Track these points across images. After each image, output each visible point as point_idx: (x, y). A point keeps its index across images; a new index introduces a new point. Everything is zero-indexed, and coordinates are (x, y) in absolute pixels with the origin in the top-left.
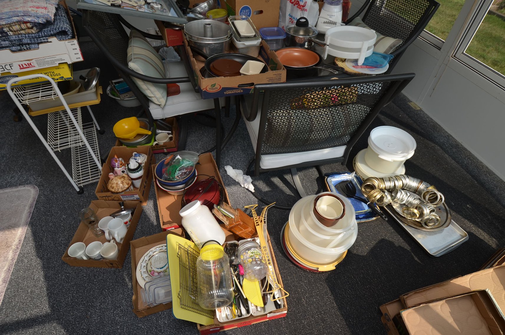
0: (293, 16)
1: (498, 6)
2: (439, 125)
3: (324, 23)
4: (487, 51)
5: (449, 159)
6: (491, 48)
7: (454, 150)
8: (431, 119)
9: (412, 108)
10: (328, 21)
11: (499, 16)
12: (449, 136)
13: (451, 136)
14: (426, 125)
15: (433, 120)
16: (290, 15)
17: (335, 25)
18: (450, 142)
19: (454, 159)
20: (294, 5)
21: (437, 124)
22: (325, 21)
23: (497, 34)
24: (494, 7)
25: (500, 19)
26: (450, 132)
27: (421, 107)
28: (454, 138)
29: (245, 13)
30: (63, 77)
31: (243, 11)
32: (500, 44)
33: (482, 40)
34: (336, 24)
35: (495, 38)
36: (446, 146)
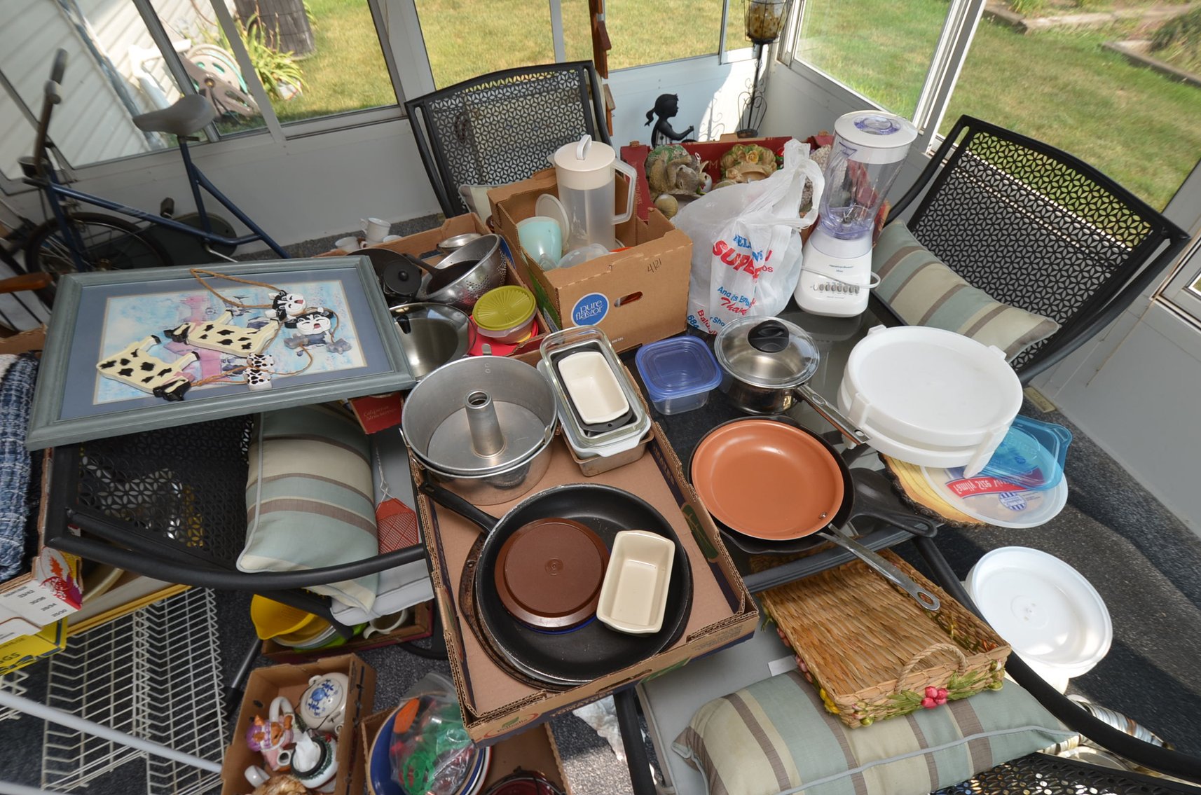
0: (733, 293)
1: (1150, 43)
2: (1115, 463)
3: (821, 288)
4: (1151, 171)
5: (1167, 587)
6: (1157, 162)
7: (1172, 550)
8: (1090, 441)
9: (1034, 408)
10: (831, 282)
11: (1158, 70)
12: (1149, 499)
13: (1154, 499)
14: (1081, 464)
15: (1095, 446)
16: (721, 290)
17: (854, 294)
18: (1157, 522)
19: (1178, 583)
20: (736, 268)
21: (1110, 459)
22: (825, 284)
23: (1162, 118)
24: (1141, 45)
25: (1161, 77)
26: (1149, 485)
27: (1056, 404)
28: (1162, 507)
29: (589, 311)
30: (30, 657)
31: (584, 309)
32: (1177, 147)
33: (1133, 140)
34: (857, 292)
35: (1161, 131)
36: (1150, 536)
